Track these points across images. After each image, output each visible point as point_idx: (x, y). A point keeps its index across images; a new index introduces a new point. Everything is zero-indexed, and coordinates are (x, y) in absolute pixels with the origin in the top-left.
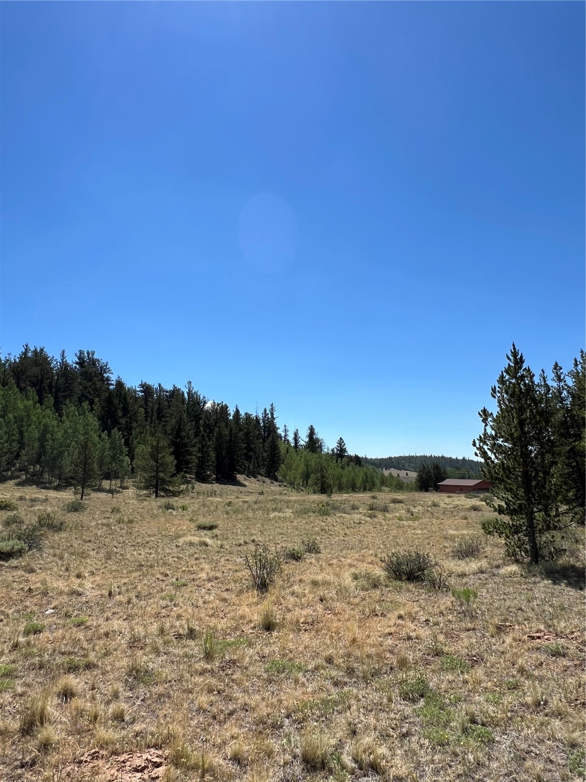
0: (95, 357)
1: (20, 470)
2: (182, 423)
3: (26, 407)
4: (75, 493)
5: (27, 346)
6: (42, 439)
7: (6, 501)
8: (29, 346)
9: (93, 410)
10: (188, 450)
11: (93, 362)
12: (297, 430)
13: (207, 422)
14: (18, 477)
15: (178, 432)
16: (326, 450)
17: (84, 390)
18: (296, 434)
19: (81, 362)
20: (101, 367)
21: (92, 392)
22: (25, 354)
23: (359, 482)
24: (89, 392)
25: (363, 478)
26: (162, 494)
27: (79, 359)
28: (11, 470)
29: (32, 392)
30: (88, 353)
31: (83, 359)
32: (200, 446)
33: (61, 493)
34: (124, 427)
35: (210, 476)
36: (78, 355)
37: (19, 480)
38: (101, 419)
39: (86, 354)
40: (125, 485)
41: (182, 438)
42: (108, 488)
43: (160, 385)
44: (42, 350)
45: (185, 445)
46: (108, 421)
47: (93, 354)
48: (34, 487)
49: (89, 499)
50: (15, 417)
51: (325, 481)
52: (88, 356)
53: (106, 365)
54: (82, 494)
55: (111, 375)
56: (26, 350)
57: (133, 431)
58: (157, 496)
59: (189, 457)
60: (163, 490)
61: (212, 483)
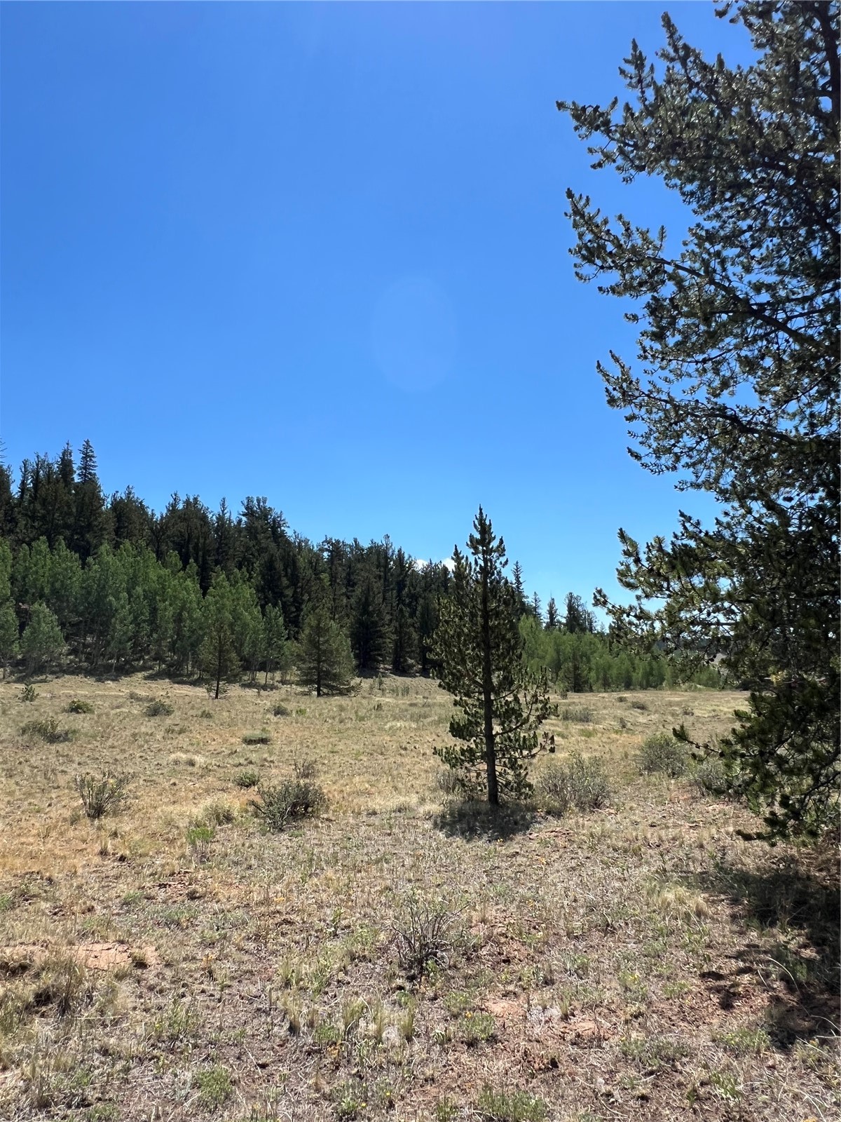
0: (268, 505)
1: (155, 659)
2: (371, 593)
3: (160, 577)
4: (209, 690)
5: (176, 495)
6: (178, 619)
7: (79, 701)
8: (179, 494)
9: (251, 578)
10: (377, 632)
11: (265, 513)
12: (553, 599)
13: (412, 592)
14: (151, 668)
15: (364, 606)
16: (599, 628)
17: (246, 551)
18: (551, 606)
19: (250, 512)
20: (274, 520)
21: (256, 554)
22: (174, 505)
23: (638, 676)
24: (252, 554)
25: (644, 669)
26: (325, 691)
27: (246, 509)
28: (144, 659)
29: (174, 557)
30: (258, 501)
31: (252, 509)
32: (397, 624)
33: (197, 689)
34: (292, 600)
35: (412, 666)
36: (246, 504)
37: (151, 671)
38: (259, 589)
39: (255, 502)
40: (288, 678)
41: (370, 614)
42: (263, 682)
43: (355, 541)
44: (195, 499)
45: (375, 624)
46: (269, 591)
47: (264, 502)
48: (167, 680)
49: (225, 698)
50: (144, 591)
51: (579, 674)
52: (259, 505)
53: (280, 517)
54: (217, 690)
55: (286, 529)
56: (175, 499)
57: (303, 606)
58: (319, 695)
59: (381, 641)
60: (328, 686)
61: (415, 676)
